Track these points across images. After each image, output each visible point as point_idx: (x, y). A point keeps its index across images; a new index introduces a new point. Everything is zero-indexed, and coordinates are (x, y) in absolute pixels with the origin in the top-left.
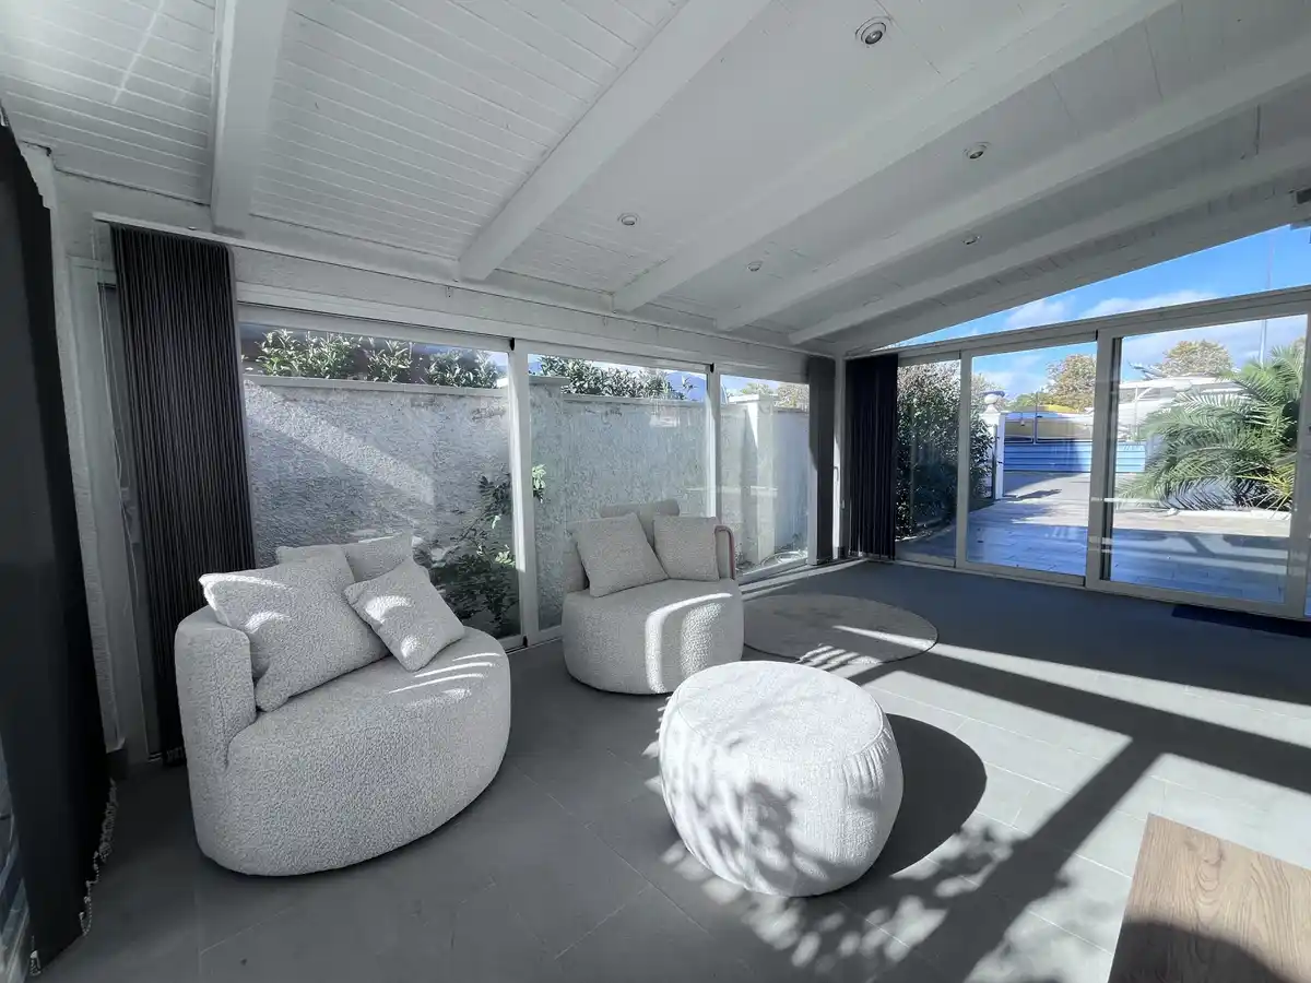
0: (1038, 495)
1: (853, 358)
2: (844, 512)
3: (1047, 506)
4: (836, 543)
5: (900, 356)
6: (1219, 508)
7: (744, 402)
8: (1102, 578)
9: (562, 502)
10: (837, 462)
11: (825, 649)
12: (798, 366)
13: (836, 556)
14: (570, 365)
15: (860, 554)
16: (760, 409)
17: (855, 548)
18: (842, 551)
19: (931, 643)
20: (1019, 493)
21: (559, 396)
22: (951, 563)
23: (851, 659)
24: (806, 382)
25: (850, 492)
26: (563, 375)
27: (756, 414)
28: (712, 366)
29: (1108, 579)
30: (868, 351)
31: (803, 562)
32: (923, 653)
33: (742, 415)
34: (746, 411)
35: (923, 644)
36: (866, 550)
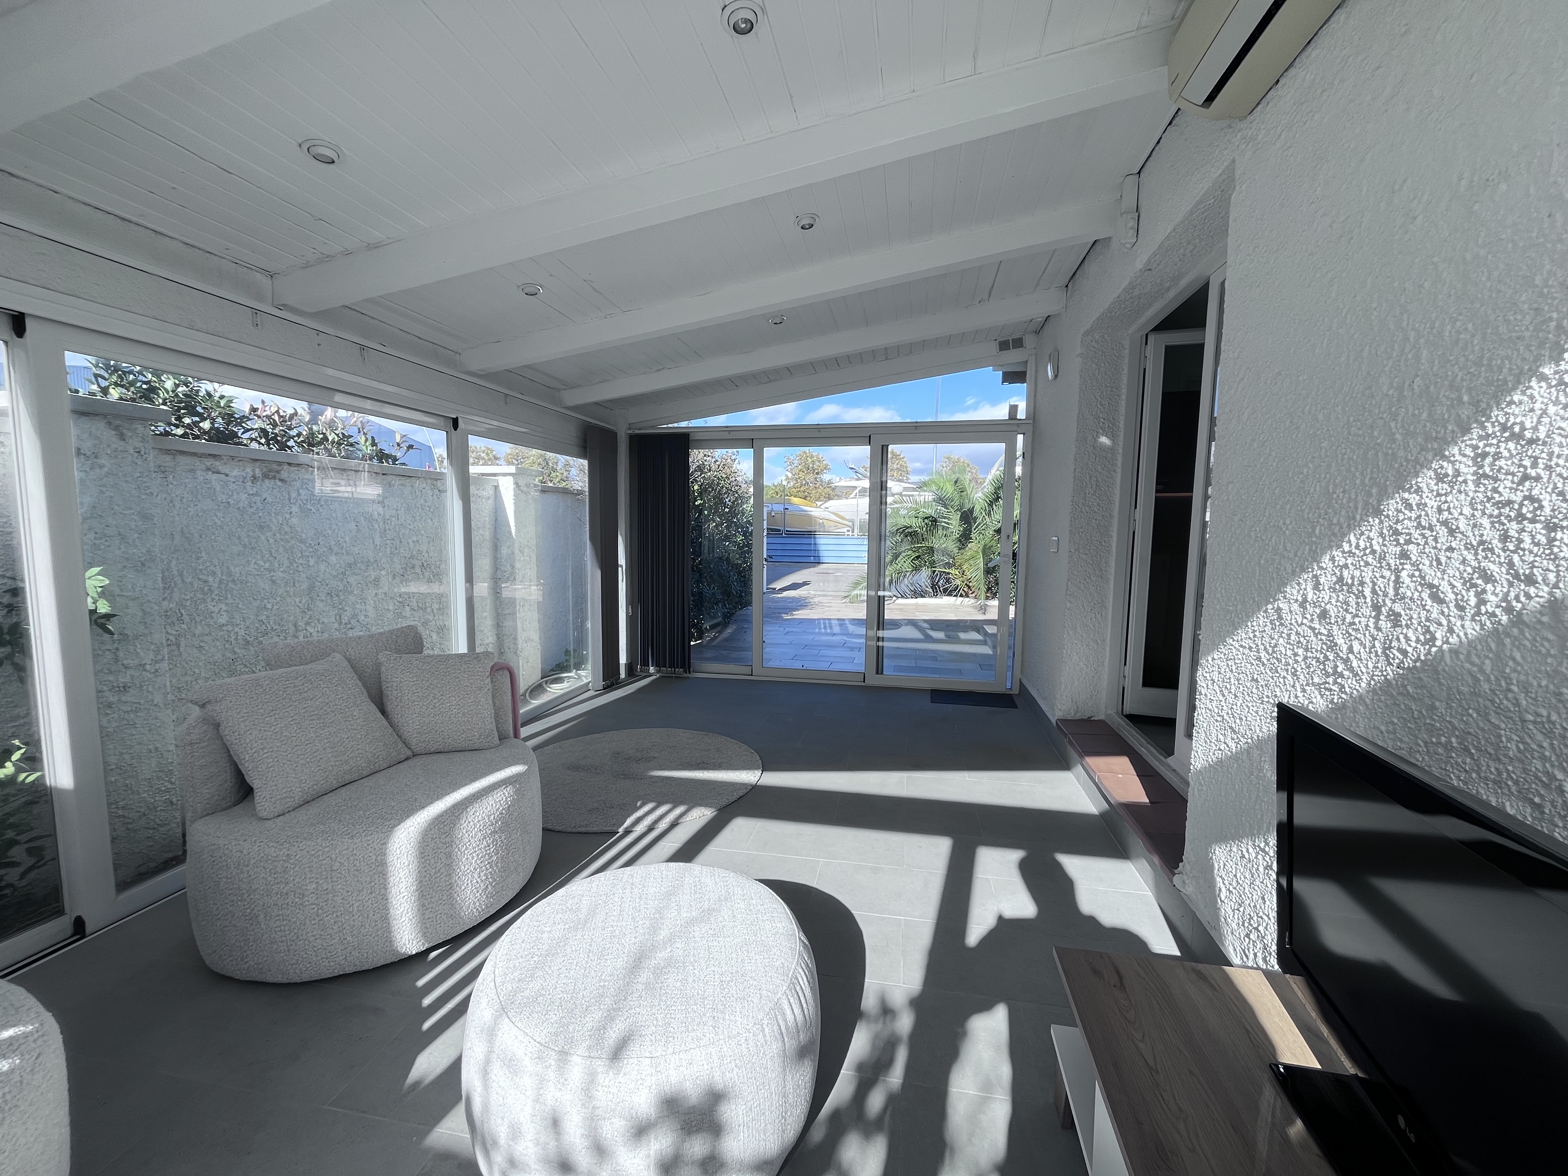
0: (795, 586)
1: (637, 432)
2: (630, 620)
3: (806, 598)
4: (623, 659)
5: (691, 438)
6: (922, 597)
7: (495, 475)
8: (877, 673)
9: (158, 637)
10: (622, 560)
11: (646, 808)
12: (571, 433)
13: (623, 675)
14: (169, 384)
15: (652, 669)
16: (517, 484)
17: (645, 664)
18: (630, 668)
19: (758, 773)
20: (778, 585)
21: (143, 440)
22: (747, 670)
23: (681, 815)
24: (584, 457)
25: (637, 597)
26: (151, 401)
27: (512, 493)
28: (455, 423)
29: (882, 673)
30: (653, 427)
31: (585, 688)
32: (755, 789)
33: (489, 492)
34: (496, 488)
35: (749, 777)
36: (657, 665)
